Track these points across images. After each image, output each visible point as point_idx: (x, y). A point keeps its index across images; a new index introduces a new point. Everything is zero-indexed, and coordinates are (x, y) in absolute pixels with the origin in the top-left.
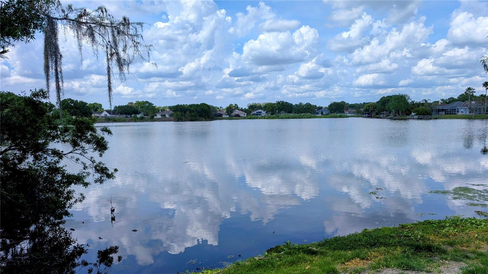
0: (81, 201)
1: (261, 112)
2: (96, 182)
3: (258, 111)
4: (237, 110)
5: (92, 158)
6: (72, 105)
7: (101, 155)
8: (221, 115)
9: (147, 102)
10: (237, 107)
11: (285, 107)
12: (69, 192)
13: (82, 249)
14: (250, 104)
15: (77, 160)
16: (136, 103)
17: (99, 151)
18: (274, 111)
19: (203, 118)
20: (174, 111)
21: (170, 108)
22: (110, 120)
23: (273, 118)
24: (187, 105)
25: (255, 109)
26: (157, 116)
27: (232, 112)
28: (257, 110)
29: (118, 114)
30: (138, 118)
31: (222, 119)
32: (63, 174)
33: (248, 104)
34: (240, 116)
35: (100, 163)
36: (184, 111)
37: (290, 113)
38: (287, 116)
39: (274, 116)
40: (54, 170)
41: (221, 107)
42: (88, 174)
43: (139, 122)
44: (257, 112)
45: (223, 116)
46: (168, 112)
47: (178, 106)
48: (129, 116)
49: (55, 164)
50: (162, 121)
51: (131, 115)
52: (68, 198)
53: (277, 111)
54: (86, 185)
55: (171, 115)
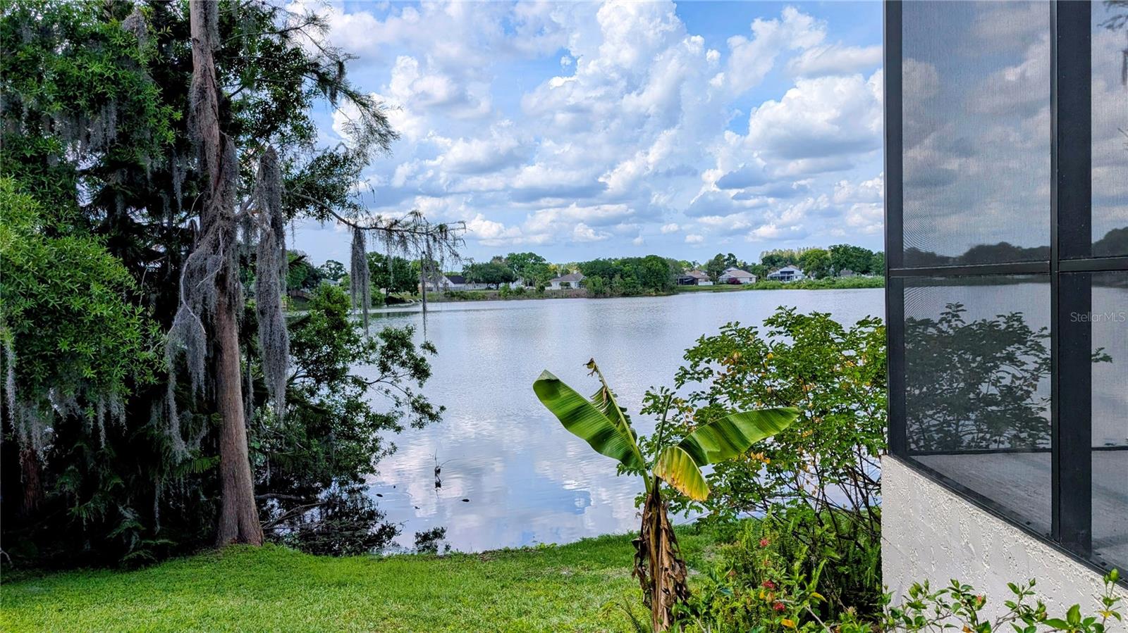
0: (391, 453)
1: (793, 272)
2: (413, 425)
3: (785, 269)
4: (732, 269)
5: (407, 389)
6: (380, 265)
7: (421, 385)
8: (693, 281)
9: (531, 255)
10: (731, 261)
11: (851, 259)
12: (376, 440)
13: (393, 528)
14: (767, 252)
15: (387, 392)
16: (508, 259)
17: (419, 378)
18: (823, 269)
19: (652, 290)
20: (588, 275)
21: (580, 268)
22: (454, 296)
23: (818, 285)
24: (616, 259)
25: (778, 264)
26: (551, 286)
27: (719, 273)
28: (782, 267)
29: (470, 282)
30: (511, 292)
31: (698, 290)
32: (367, 413)
33: (763, 253)
34: (739, 283)
35: (419, 397)
36: (609, 274)
37: (865, 272)
38: (856, 281)
39: (823, 281)
40: (353, 406)
41: (694, 263)
42: (402, 414)
43: (514, 299)
44: (782, 272)
45: (700, 284)
46: (576, 278)
47: (597, 262)
48: (494, 286)
49: (357, 398)
50: (563, 297)
51: (498, 283)
52: (374, 449)
53: (832, 269)
54: (399, 429)
55: (581, 284)
